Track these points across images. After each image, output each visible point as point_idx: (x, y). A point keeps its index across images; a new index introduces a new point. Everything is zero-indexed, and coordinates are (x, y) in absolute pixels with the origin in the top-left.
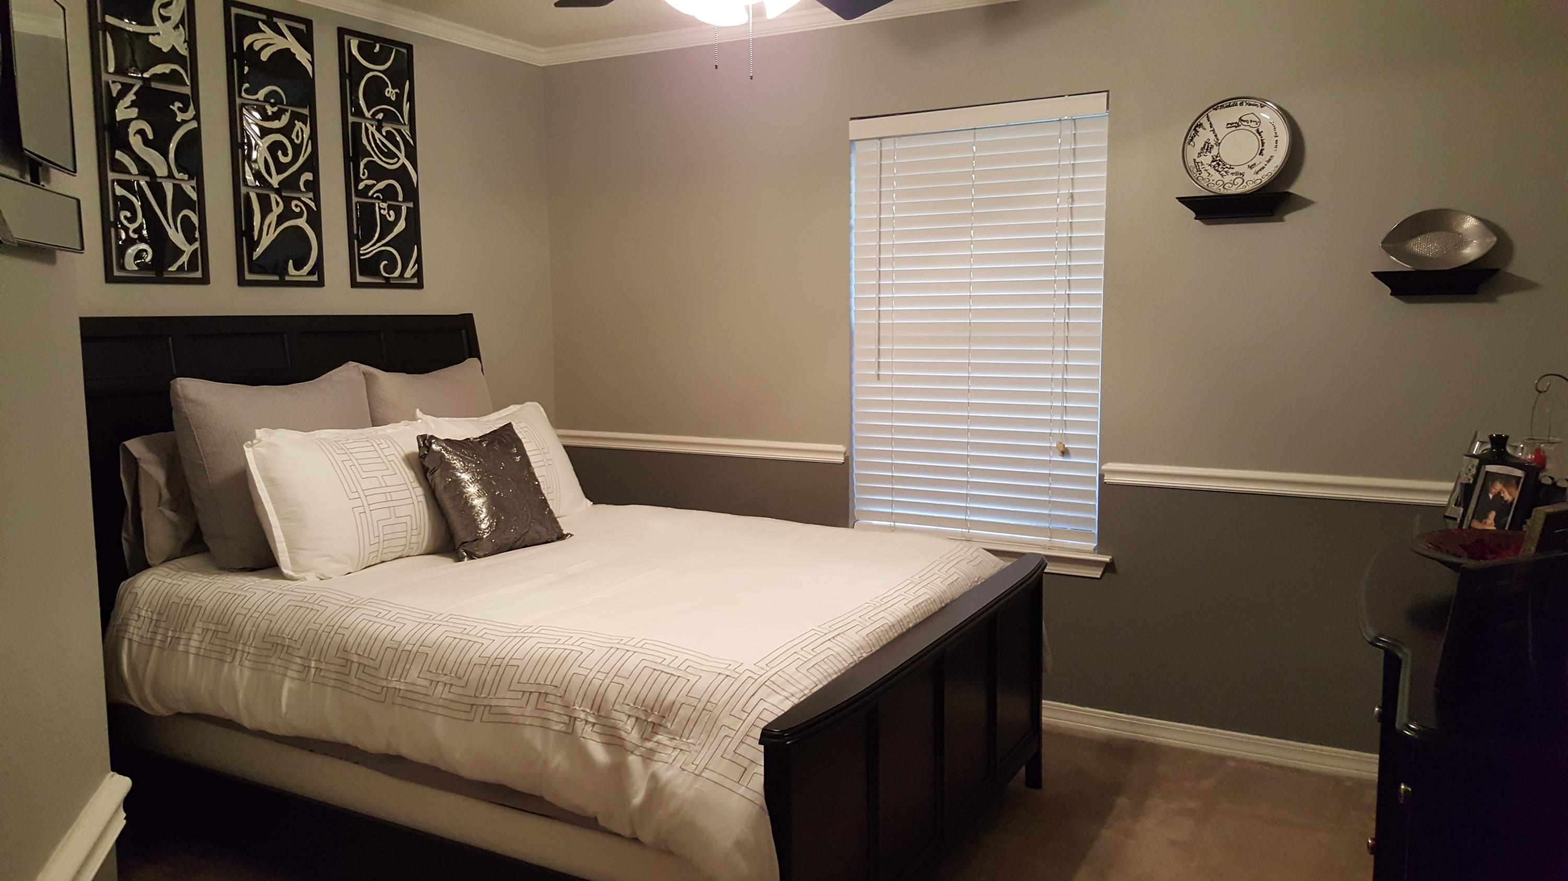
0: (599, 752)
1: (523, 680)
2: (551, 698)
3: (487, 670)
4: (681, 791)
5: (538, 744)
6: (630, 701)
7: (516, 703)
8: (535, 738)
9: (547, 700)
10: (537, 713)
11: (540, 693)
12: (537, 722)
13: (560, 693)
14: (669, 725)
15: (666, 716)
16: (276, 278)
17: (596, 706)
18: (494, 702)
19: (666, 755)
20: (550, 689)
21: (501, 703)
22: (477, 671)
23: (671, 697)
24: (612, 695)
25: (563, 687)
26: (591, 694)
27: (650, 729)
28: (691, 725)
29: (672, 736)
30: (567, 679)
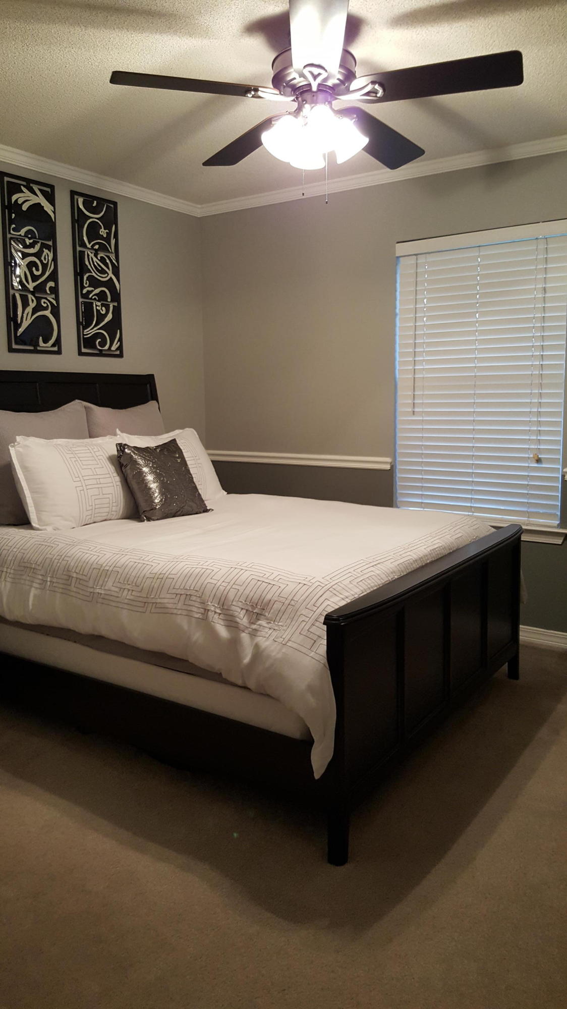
0: (223, 631)
1: (177, 587)
2: (194, 598)
3: (155, 581)
4: (273, 654)
5: (186, 627)
6: (242, 599)
7: (172, 601)
8: (183, 622)
9: (191, 599)
10: (185, 607)
11: (187, 595)
12: (185, 613)
13: (199, 595)
14: (267, 614)
15: (265, 608)
16: (32, 348)
17: (221, 603)
18: (159, 601)
19: (266, 632)
20: (193, 593)
21: (162, 601)
22: (148, 582)
23: (269, 597)
24: (231, 596)
25: (202, 591)
26: (218, 594)
27: (255, 616)
28: (280, 614)
29: (268, 621)
30: (204, 586)
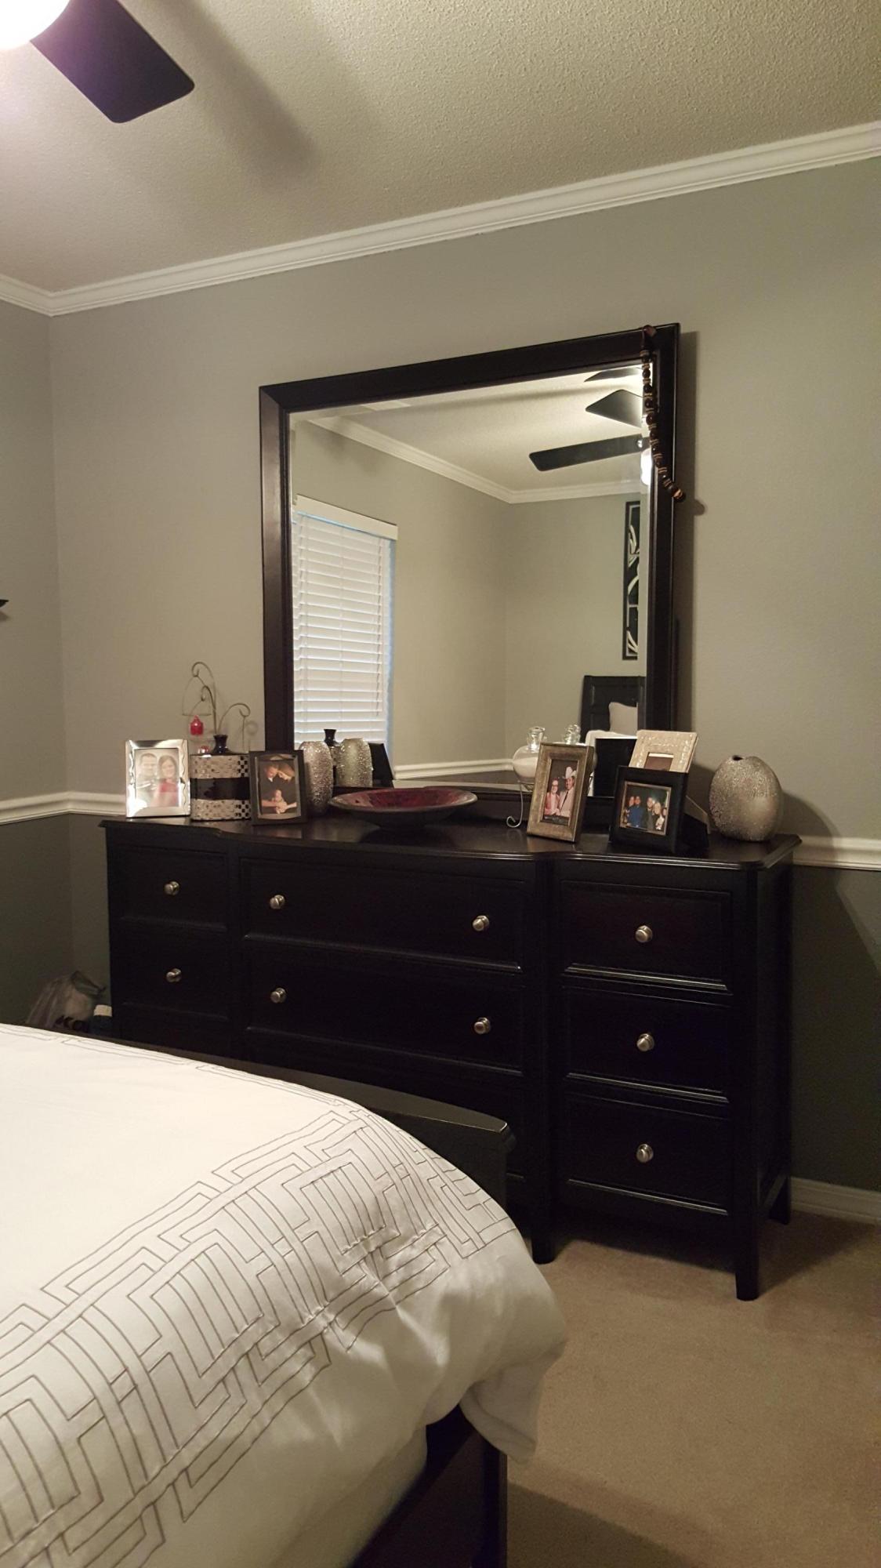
0: (369, 1351)
1: (204, 1362)
2: (266, 1345)
5: (304, 1433)
6: (340, 1240)
7: (227, 1412)
8: (293, 1429)
9: (264, 1353)
10: (267, 1391)
11: (247, 1354)
12: (278, 1403)
13: (271, 1322)
14: (394, 1232)
15: (382, 1224)
17: (320, 1295)
18: (186, 1457)
19: (431, 1264)
20: (255, 1332)
22: (99, 1448)
23: (368, 1197)
24: (322, 1258)
25: (267, 1309)
26: (303, 1280)
27: (381, 1258)
29: (410, 1242)
30: (259, 1293)
